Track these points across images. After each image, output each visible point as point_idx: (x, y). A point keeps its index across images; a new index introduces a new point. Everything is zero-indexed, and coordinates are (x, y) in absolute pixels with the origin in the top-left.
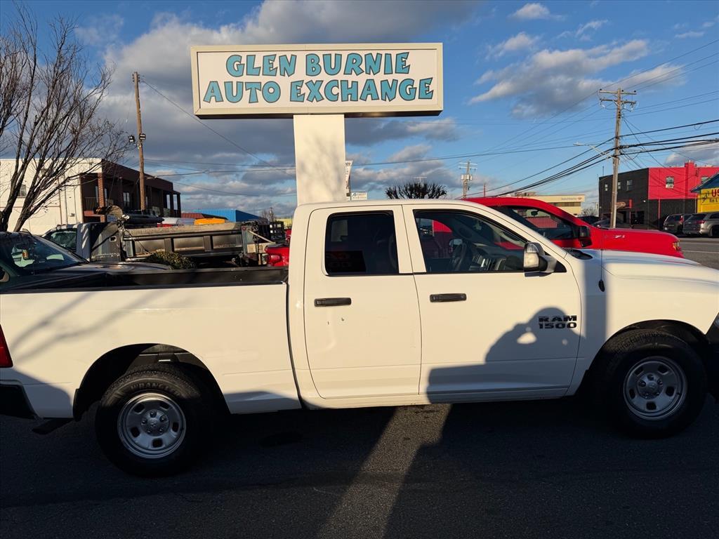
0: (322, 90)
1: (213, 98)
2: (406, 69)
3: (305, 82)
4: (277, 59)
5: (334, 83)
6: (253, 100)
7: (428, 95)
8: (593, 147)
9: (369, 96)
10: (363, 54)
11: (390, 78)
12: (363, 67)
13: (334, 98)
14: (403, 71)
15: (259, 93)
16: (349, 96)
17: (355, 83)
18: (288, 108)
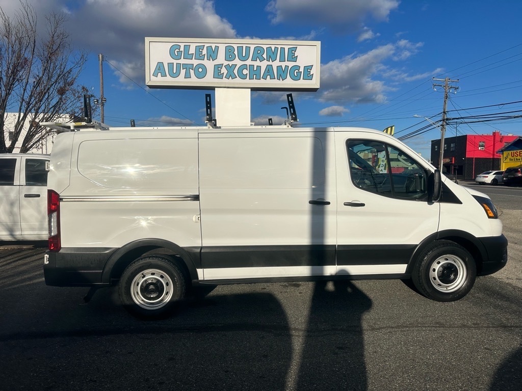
0: (236, 71)
1: (160, 74)
2: (293, 58)
3: (224, 65)
4: (205, 48)
6: (187, 76)
7: (309, 76)
8: (426, 118)
9: (269, 76)
10: (265, 47)
11: (283, 64)
12: (265, 56)
13: (244, 77)
15: (192, 72)
16: (255, 76)
17: (259, 67)
18: (212, 83)
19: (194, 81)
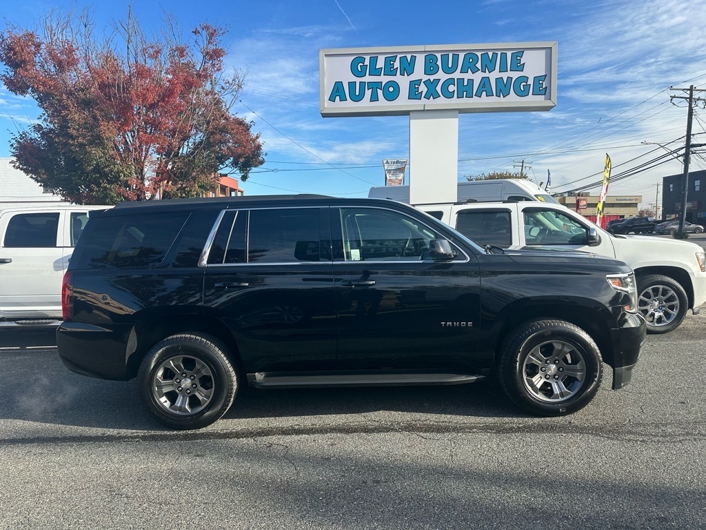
0: (439, 89)
1: (338, 98)
2: (520, 67)
3: (423, 81)
4: (398, 59)
5: (451, 81)
6: (374, 98)
7: (541, 91)
9: (484, 93)
10: (479, 54)
11: (505, 76)
12: (479, 65)
13: (449, 95)
14: (518, 69)
15: (380, 92)
16: (465, 93)
17: (471, 81)
18: (406, 106)
19: (383, 104)
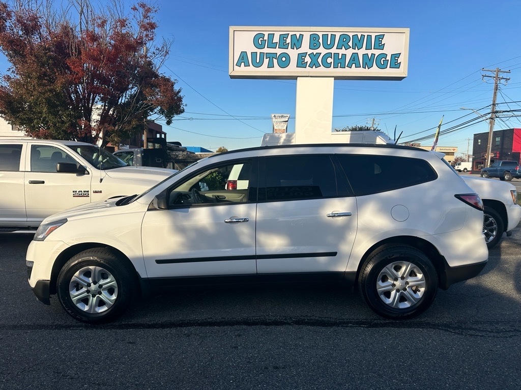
0: (320, 60)
1: (243, 64)
2: (381, 47)
3: (308, 54)
4: (289, 37)
5: (329, 55)
6: (271, 65)
7: (396, 65)
8: (474, 111)
9: (354, 65)
10: (351, 35)
11: (370, 52)
12: (350, 44)
13: (327, 66)
15: (275, 61)
16: (339, 64)
17: (344, 56)
18: (295, 72)
19: (277, 71)
